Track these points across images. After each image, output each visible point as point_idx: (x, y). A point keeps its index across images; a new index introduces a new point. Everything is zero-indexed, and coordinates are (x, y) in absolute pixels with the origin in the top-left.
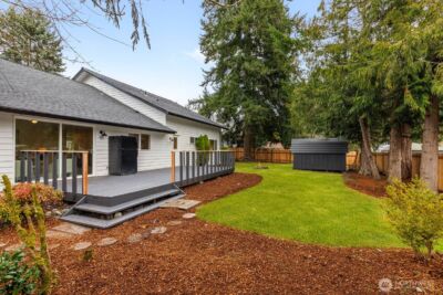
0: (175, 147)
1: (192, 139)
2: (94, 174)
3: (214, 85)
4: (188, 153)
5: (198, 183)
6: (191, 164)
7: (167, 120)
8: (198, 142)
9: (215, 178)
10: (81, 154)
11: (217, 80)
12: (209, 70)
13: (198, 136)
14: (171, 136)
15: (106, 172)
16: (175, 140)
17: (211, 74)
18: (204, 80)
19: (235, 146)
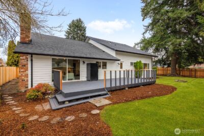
0: (121, 67)
1: (132, 64)
2: (80, 80)
3: (151, 33)
4: (128, 71)
5: (124, 89)
6: (130, 77)
7: (116, 54)
8: (136, 65)
9: (138, 86)
10: (59, 72)
11: (152, 29)
12: (147, 25)
13: (135, 62)
14: (119, 62)
15: (85, 79)
16: (121, 64)
17: (148, 27)
18: (144, 31)
19: (166, 66)
